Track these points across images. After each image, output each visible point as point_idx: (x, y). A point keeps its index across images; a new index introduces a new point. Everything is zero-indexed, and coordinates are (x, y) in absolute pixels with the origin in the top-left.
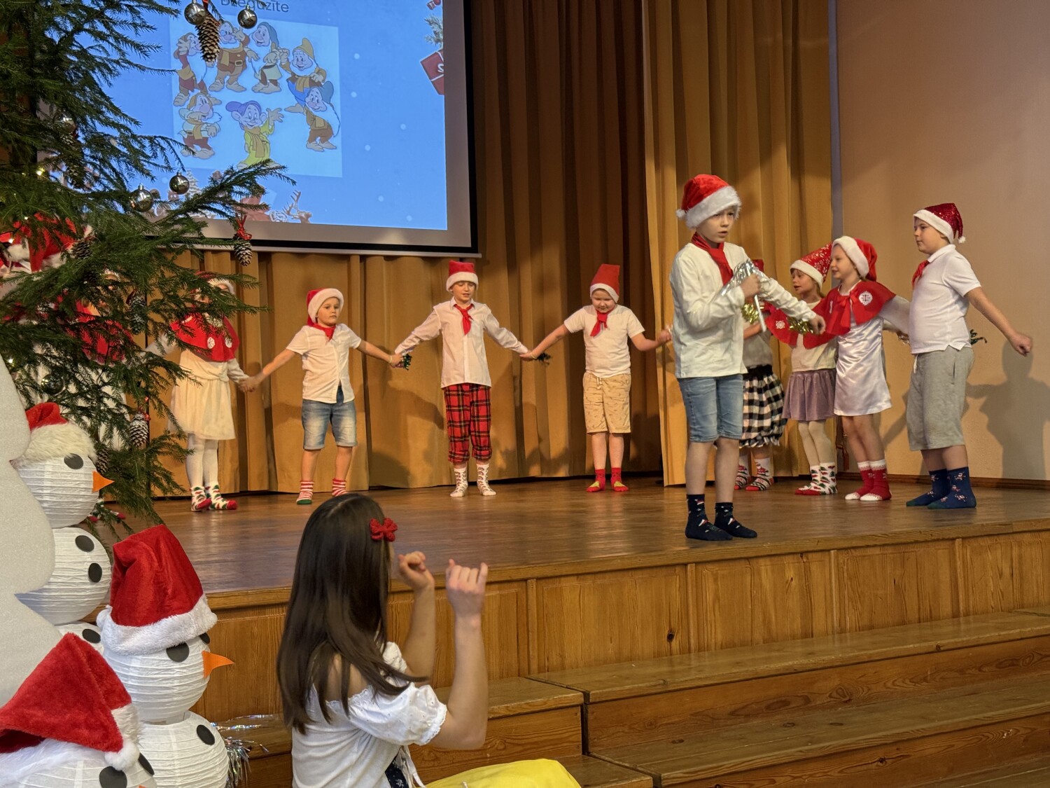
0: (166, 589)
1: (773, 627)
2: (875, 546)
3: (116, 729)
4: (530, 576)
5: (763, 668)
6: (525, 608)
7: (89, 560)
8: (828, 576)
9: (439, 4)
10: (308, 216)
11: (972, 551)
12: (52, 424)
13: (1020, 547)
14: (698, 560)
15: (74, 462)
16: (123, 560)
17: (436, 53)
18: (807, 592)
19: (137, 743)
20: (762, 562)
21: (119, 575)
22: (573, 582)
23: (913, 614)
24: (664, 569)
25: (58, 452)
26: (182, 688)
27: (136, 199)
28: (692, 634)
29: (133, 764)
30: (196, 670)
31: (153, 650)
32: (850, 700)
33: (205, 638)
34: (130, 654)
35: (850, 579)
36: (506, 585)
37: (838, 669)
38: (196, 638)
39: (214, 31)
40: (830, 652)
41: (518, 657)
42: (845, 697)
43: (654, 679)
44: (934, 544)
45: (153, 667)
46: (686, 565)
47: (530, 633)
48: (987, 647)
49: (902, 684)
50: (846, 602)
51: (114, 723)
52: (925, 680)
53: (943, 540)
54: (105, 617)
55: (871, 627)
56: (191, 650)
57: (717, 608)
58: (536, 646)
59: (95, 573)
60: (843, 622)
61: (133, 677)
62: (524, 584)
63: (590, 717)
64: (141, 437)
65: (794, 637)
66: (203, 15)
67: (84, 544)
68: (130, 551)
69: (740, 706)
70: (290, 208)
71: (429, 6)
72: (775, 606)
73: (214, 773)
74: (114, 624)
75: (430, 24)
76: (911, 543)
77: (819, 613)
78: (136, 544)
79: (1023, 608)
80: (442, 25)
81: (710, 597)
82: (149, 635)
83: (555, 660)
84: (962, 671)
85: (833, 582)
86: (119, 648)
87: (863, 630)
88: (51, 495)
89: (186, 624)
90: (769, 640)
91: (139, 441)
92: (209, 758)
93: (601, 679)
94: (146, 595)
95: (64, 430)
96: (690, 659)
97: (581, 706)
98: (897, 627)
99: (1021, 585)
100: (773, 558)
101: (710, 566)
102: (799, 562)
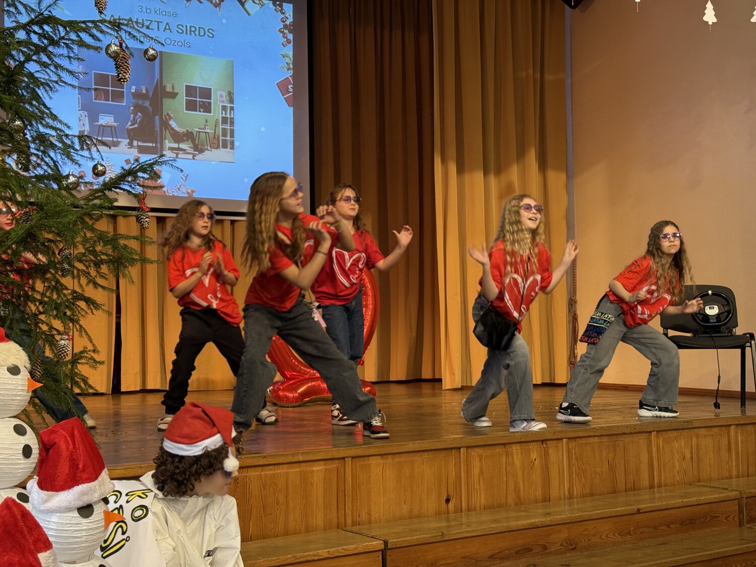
0: (78, 464)
1: (522, 494)
2: (595, 436)
4: (347, 455)
5: (514, 524)
6: (343, 479)
7: (23, 442)
8: (561, 457)
9: (289, 43)
10: (193, 192)
11: (663, 441)
13: (698, 437)
14: (468, 445)
15: (14, 371)
17: (287, 78)
18: (546, 469)
20: (514, 446)
21: (44, 454)
22: (379, 460)
23: (621, 486)
24: (443, 451)
25: (3, 363)
27: (67, 181)
28: (463, 499)
30: (98, 524)
31: (69, 510)
32: (575, 548)
35: (577, 459)
36: (329, 462)
37: (567, 525)
39: (126, 62)
40: (564, 512)
41: (338, 514)
42: (572, 545)
43: (434, 532)
44: (637, 435)
45: (67, 522)
46: (459, 448)
47: (346, 497)
48: (673, 510)
49: (612, 537)
50: (574, 476)
52: (629, 533)
53: (643, 432)
54: (33, 486)
55: (592, 495)
56: (95, 510)
57: (481, 480)
58: (350, 506)
59: (27, 451)
60: (571, 491)
61: (52, 529)
62: (343, 461)
63: (388, 559)
64: (65, 352)
65: (536, 502)
66: (119, 51)
67: (19, 430)
68: (52, 437)
69: (497, 551)
70: (180, 186)
71: (283, 44)
72: (523, 479)
74: (39, 490)
75: (284, 57)
76: (620, 434)
77: (555, 483)
78: (57, 431)
79: (699, 482)
80: (292, 58)
81: (476, 471)
83: (364, 517)
84: (655, 528)
85: (565, 462)
86: (43, 507)
87: (586, 497)
89: (93, 490)
90: (519, 503)
91: (64, 356)
93: (397, 531)
94: (64, 468)
95: (7, 347)
96: (462, 517)
97: (382, 551)
98: (610, 495)
99: (698, 466)
100: (524, 444)
101: (477, 450)
102: (540, 448)
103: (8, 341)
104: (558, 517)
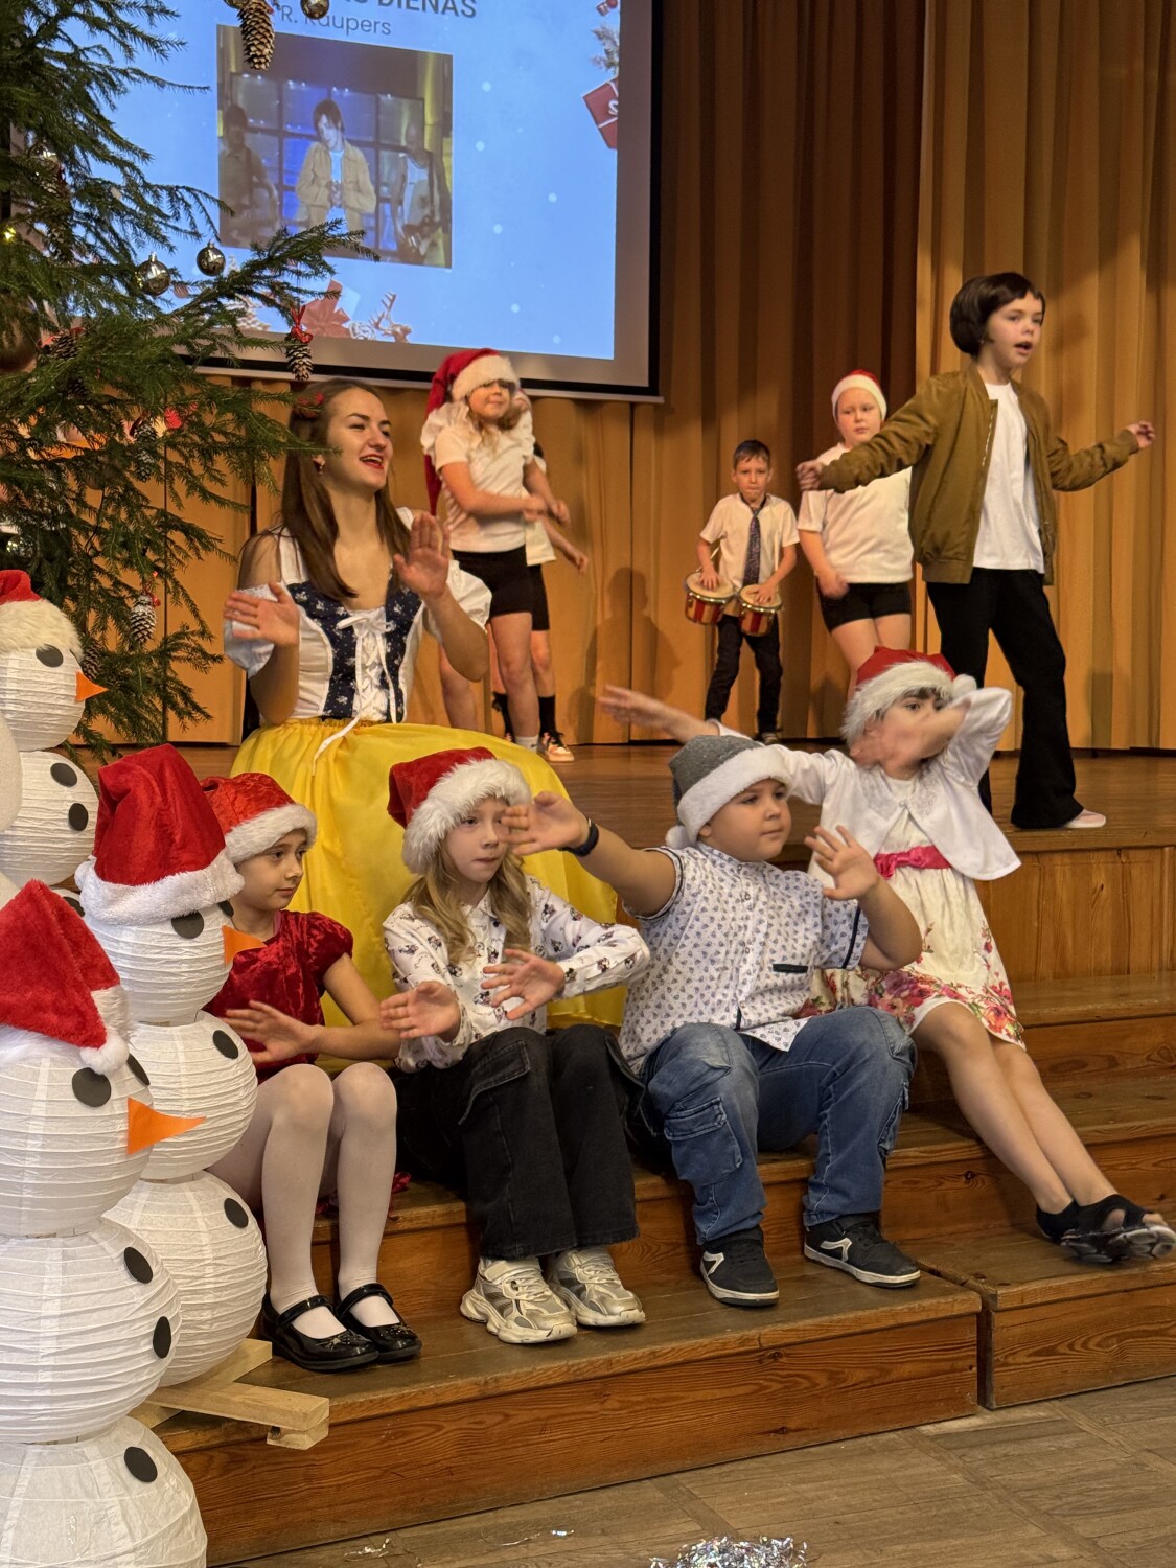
0: (172, 834)
1: (1069, 957)
3: (97, 1017)
7: (70, 798)
8: (1157, 885)
9: (613, 6)
10: (406, 331)
12: (19, 600)
15: (50, 657)
16: (113, 790)
17: (607, 85)
18: (1123, 910)
19: (126, 1039)
20: (1057, 858)
21: (107, 813)
25: (28, 641)
26: (192, 975)
27: (145, 276)
29: (120, 1067)
30: (212, 951)
31: (153, 920)
33: (225, 907)
34: (120, 923)
37: (1162, 1019)
38: (213, 906)
39: (264, 21)
42: (1170, 1061)
45: (152, 943)
51: (95, 1009)
54: (86, 875)
56: (206, 923)
59: (77, 817)
64: (146, 629)
65: (1099, 973)
67: (62, 776)
68: (122, 778)
71: (599, 10)
72: (1074, 927)
73: (236, 1098)
74: (99, 881)
75: (600, 38)
77: (1141, 935)
78: (133, 769)
80: (617, 40)
82: (148, 899)
85: (1165, 894)
86: (106, 914)
88: (15, 702)
89: (201, 886)
90: (1062, 974)
91: (144, 637)
92: (230, 1077)
94: (145, 841)
95: (36, 609)
100: (1078, 856)
102: (1114, 863)
103: (37, 599)
104: (1145, 1002)
